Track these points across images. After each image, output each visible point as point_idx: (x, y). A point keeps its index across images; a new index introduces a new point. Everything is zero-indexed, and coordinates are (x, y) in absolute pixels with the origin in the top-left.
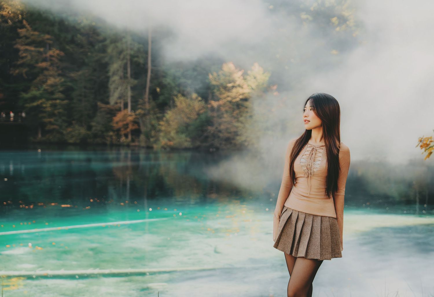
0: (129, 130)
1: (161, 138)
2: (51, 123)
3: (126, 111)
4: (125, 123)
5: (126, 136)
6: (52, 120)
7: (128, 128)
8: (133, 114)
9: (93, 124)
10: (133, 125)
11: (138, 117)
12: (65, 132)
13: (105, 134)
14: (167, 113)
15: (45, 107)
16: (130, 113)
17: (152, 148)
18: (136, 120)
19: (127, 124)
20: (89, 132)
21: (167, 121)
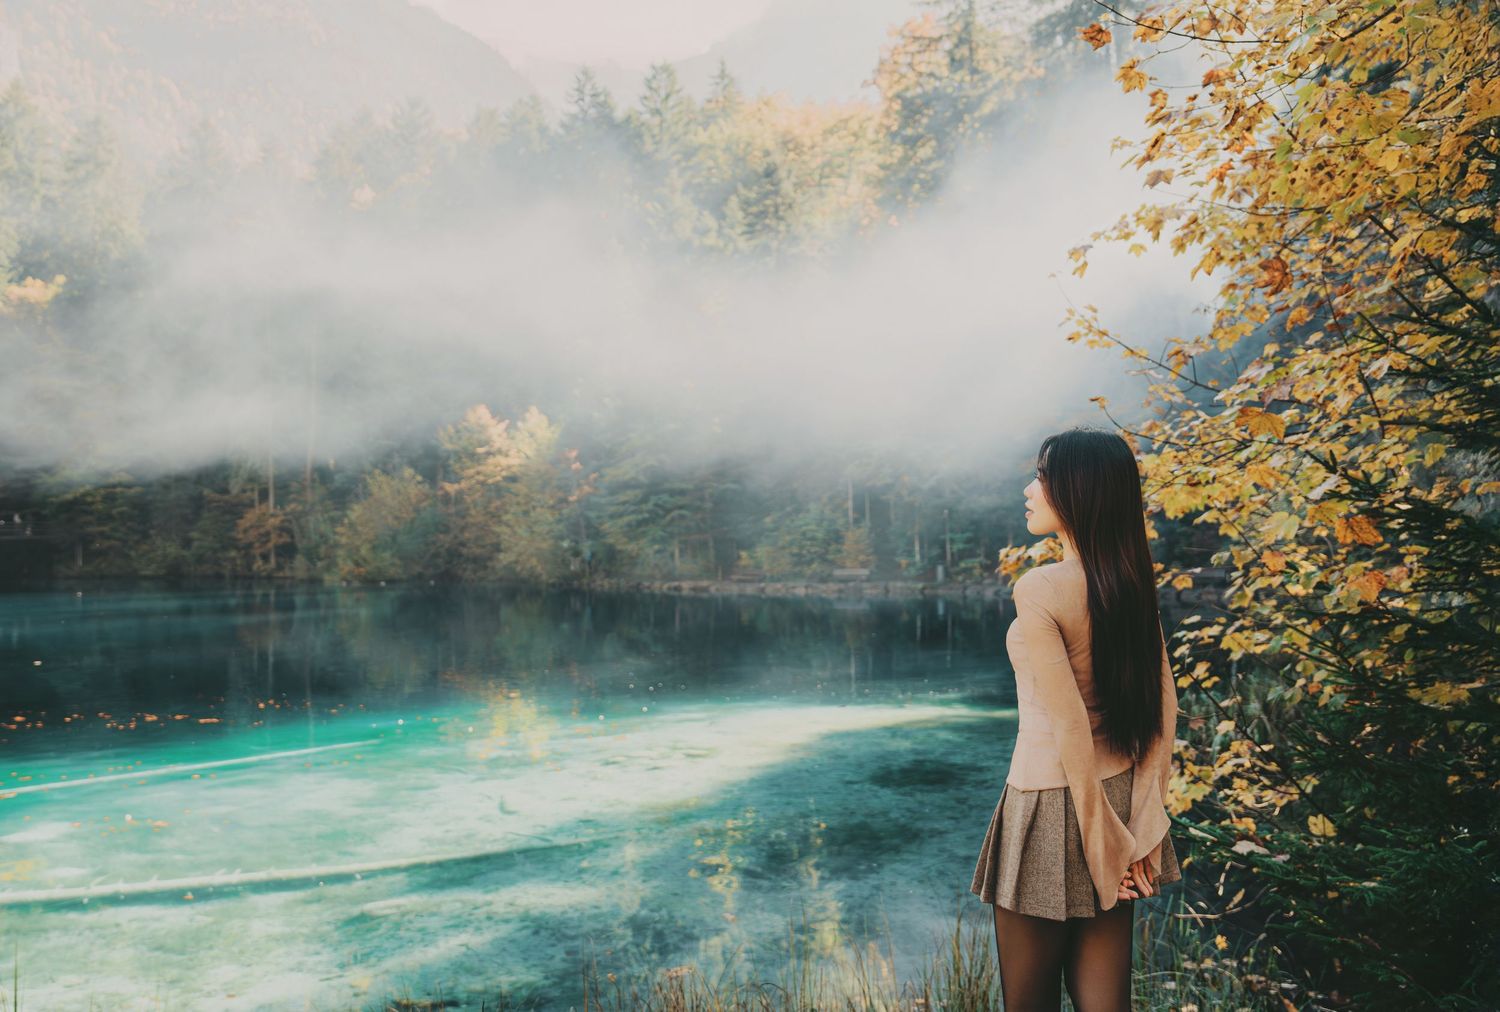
0: (270, 545)
1: (340, 561)
2: (102, 534)
3: (263, 506)
4: (262, 530)
5: (265, 557)
6: (106, 529)
7: (268, 541)
8: (279, 512)
9: (194, 535)
10: (280, 536)
11: (290, 517)
12: (133, 553)
13: (220, 555)
14: (352, 510)
15: (93, 503)
16: (272, 511)
17: (320, 581)
18: (286, 524)
19: (268, 534)
20: (185, 553)
21: (352, 525)
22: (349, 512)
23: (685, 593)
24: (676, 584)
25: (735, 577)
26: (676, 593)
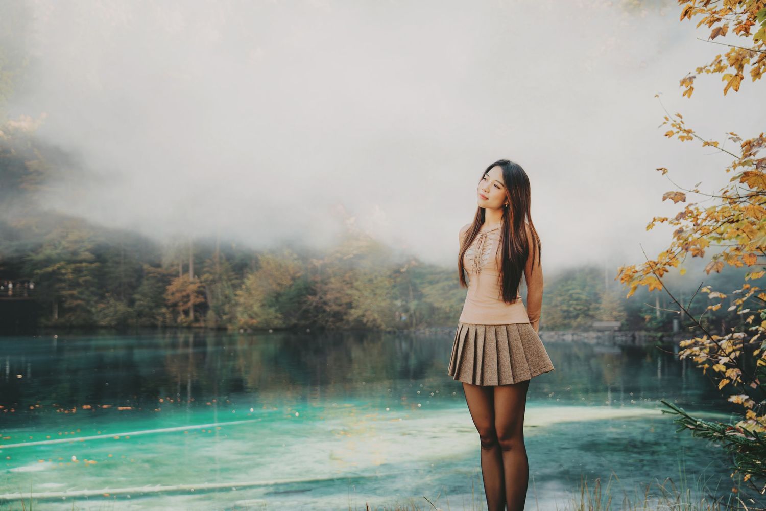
0: (190, 304)
1: (239, 315)
2: (72, 296)
3: (185, 276)
4: (184, 294)
5: (186, 313)
6: (75, 292)
7: (189, 301)
8: (197, 280)
9: (137, 296)
10: (197, 297)
11: (204, 284)
12: (93, 310)
13: (154, 311)
14: (248, 279)
15: (65, 274)
16: (191, 279)
17: (225, 329)
18: (202, 289)
19: (188, 296)
20: (130, 310)
21: (247, 289)
22: (245, 280)
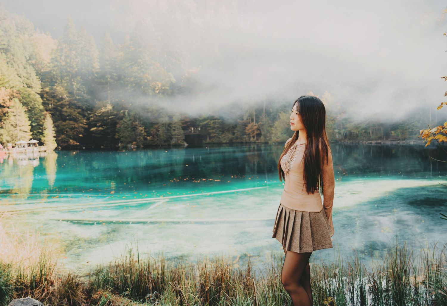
0: (255, 134)
1: (272, 138)
2: (213, 132)
3: (253, 123)
4: (252, 130)
5: (254, 137)
6: (214, 131)
7: (254, 132)
8: (257, 125)
9: (235, 131)
10: (257, 131)
11: (259, 126)
12: (221, 137)
13: (242, 137)
14: (276, 123)
15: (210, 124)
16: (255, 124)
17: (268, 143)
18: (259, 128)
19: (254, 131)
20: (233, 136)
21: (276, 127)
22: (275, 124)
23: (373, 144)
24: (370, 142)
25: (390, 139)
26: (371, 145)
